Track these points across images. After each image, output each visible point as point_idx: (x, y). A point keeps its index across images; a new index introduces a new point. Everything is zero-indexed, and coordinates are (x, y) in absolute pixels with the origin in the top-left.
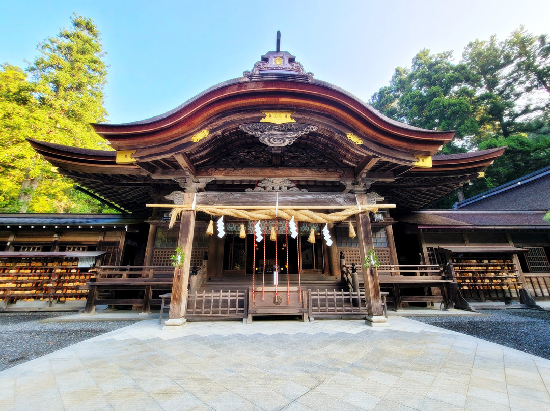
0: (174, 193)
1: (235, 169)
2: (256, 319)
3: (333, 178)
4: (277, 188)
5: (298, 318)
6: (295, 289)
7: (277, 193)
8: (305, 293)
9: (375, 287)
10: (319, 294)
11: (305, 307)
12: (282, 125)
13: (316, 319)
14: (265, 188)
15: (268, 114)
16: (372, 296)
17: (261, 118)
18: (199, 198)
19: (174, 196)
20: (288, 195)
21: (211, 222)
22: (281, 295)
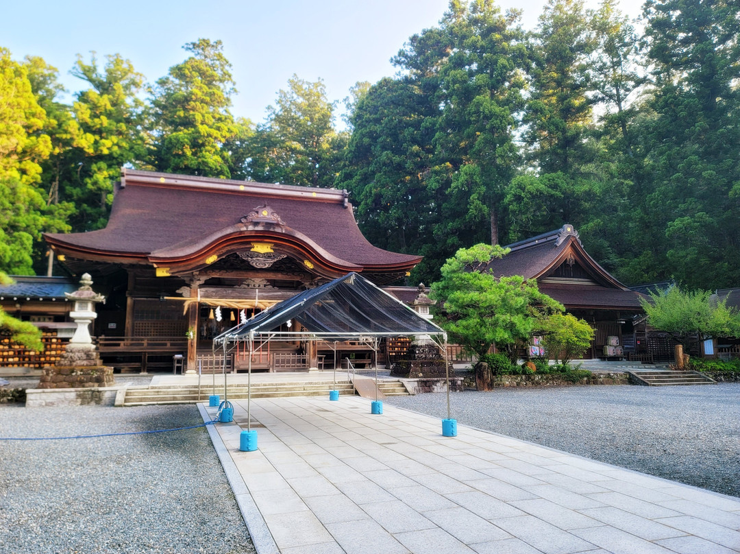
0: (182, 288)
1: (227, 271)
2: (240, 371)
3: (297, 279)
4: (257, 285)
5: (267, 371)
6: (266, 353)
7: (257, 290)
8: (272, 355)
9: (314, 351)
10: (281, 357)
11: (271, 364)
12: (264, 254)
13: (277, 371)
14: (248, 285)
15: (255, 246)
16: (311, 357)
17: (251, 248)
18: (202, 293)
19: (184, 290)
20: (265, 292)
21: (212, 311)
22: (255, 357)
